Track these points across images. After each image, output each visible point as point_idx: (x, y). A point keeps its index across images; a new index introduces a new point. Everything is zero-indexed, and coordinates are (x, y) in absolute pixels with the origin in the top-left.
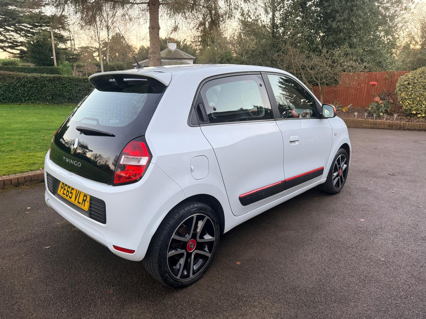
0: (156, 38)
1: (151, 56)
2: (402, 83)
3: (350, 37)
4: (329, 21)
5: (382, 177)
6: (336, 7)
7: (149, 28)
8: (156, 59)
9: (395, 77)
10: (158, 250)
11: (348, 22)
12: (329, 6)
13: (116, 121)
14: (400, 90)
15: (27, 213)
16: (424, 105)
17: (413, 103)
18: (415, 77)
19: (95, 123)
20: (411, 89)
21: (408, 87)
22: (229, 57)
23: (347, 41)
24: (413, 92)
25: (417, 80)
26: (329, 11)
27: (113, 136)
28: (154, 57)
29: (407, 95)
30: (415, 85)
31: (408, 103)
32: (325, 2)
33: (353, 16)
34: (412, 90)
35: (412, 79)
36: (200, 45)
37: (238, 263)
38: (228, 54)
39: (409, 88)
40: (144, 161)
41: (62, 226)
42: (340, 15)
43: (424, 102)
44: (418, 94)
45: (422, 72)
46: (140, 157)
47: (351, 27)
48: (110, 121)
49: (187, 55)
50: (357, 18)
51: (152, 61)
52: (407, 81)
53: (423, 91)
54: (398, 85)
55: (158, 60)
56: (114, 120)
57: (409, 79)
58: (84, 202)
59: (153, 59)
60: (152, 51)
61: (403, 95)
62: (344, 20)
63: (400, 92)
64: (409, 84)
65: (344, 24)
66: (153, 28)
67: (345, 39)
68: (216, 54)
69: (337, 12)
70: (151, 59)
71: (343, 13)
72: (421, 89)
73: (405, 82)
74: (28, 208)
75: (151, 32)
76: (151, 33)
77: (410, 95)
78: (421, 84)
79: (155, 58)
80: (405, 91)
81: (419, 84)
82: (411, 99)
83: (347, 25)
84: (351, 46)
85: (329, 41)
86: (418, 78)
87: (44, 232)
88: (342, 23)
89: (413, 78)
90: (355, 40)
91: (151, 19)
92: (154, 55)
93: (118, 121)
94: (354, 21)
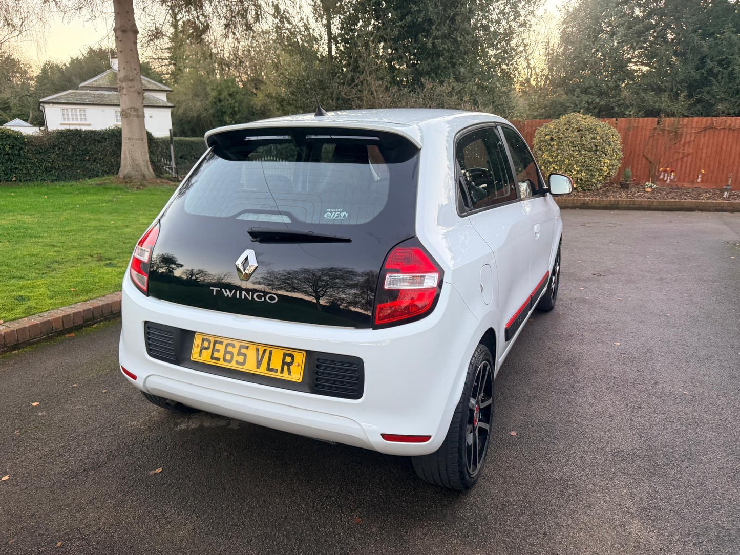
0: (131, 50)
1: (124, 85)
2: (542, 139)
3: (454, 65)
4: (420, 36)
5: (588, 280)
6: (429, 13)
7: (115, 30)
8: (134, 91)
9: (526, 128)
10: (458, 429)
11: (448, 39)
12: (420, 11)
13: (342, 214)
14: (540, 149)
15: (40, 414)
16: (575, 170)
17: (561, 169)
18: (559, 129)
19: (286, 220)
20: (555, 146)
21: (552, 144)
22: (232, 89)
23: (451, 70)
24: (559, 151)
25: (563, 134)
26: (420, 20)
27: (349, 241)
28: (130, 87)
29: (552, 156)
30: (561, 140)
31: (553, 168)
32: (414, 4)
33: (457, 30)
34: (557, 149)
35: (555, 133)
36: (170, 64)
37: (513, 433)
38: (230, 84)
39: (554, 145)
40: (430, 281)
41: (146, 427)
42: (436, 27)
43: (575, 166)
44: (566, 155)
45: (568, 122)
46: (423, 275)
47: (453, 49)
48: (326, 214)
49: (154, 84)
50: (462, 34)
51: (125, 95)
52: (549, 134)
53: (573, 151)
54: (535, 141)
55: (139, 93)
56: (335, 212)
57: (551, 132)
58: (286, 367)
59: (128, 91)
60: (125, 77)
61: (545, 156)
62: (444, 37)
63: (540, 152)
64: (552, 139)
65: (443, 43)
66: (124, 31)
67: (445, 67)
68: (207, 82)
69: (431, 22)
70: (125, 91)
71: (439, 24)
72: (570, 147)
73: (547, 137)
74: (35, 404)
75: (119, 39)
76: (121, 41)
77: (556, 157)
78: (569, 140)
79: (132, 89)
80: (547, 150)
81: (566, 139)
82: (558, 163)
83: (448, 45)
84: (457, 79)
85: (423, 69)
86: (564, 131)
87: (119, 445)
88: (440, 41)
89: (557, 130)
90: (462, 70)
91: (118, 14)
92: (130, 84)
93: (347, 215)
94: (459, 39)
